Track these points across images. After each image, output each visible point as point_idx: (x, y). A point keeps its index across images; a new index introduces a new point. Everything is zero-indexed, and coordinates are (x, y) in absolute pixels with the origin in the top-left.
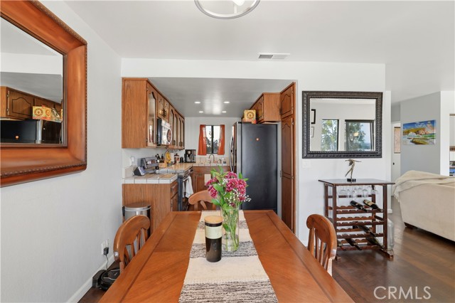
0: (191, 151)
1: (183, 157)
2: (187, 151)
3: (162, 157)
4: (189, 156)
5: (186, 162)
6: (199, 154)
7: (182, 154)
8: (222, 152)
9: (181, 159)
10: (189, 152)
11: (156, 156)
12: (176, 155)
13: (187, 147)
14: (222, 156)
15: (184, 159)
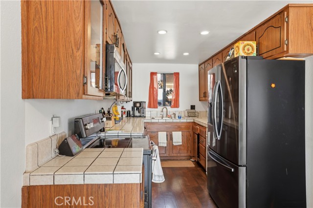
0: (140, 103)
1: (131, 110)
2: (135, 103)
3: (109, 112)
4: (138, 109)
5: (134, 116)
6: (150, 106)
7: (129, 107)
8: (176, 105)
9: (128, 113)
10: (138, 105)
11: (100, 112)
12: (123, 108)
13: (135, 98)
14: (176, 109)
15: (131, 113)
